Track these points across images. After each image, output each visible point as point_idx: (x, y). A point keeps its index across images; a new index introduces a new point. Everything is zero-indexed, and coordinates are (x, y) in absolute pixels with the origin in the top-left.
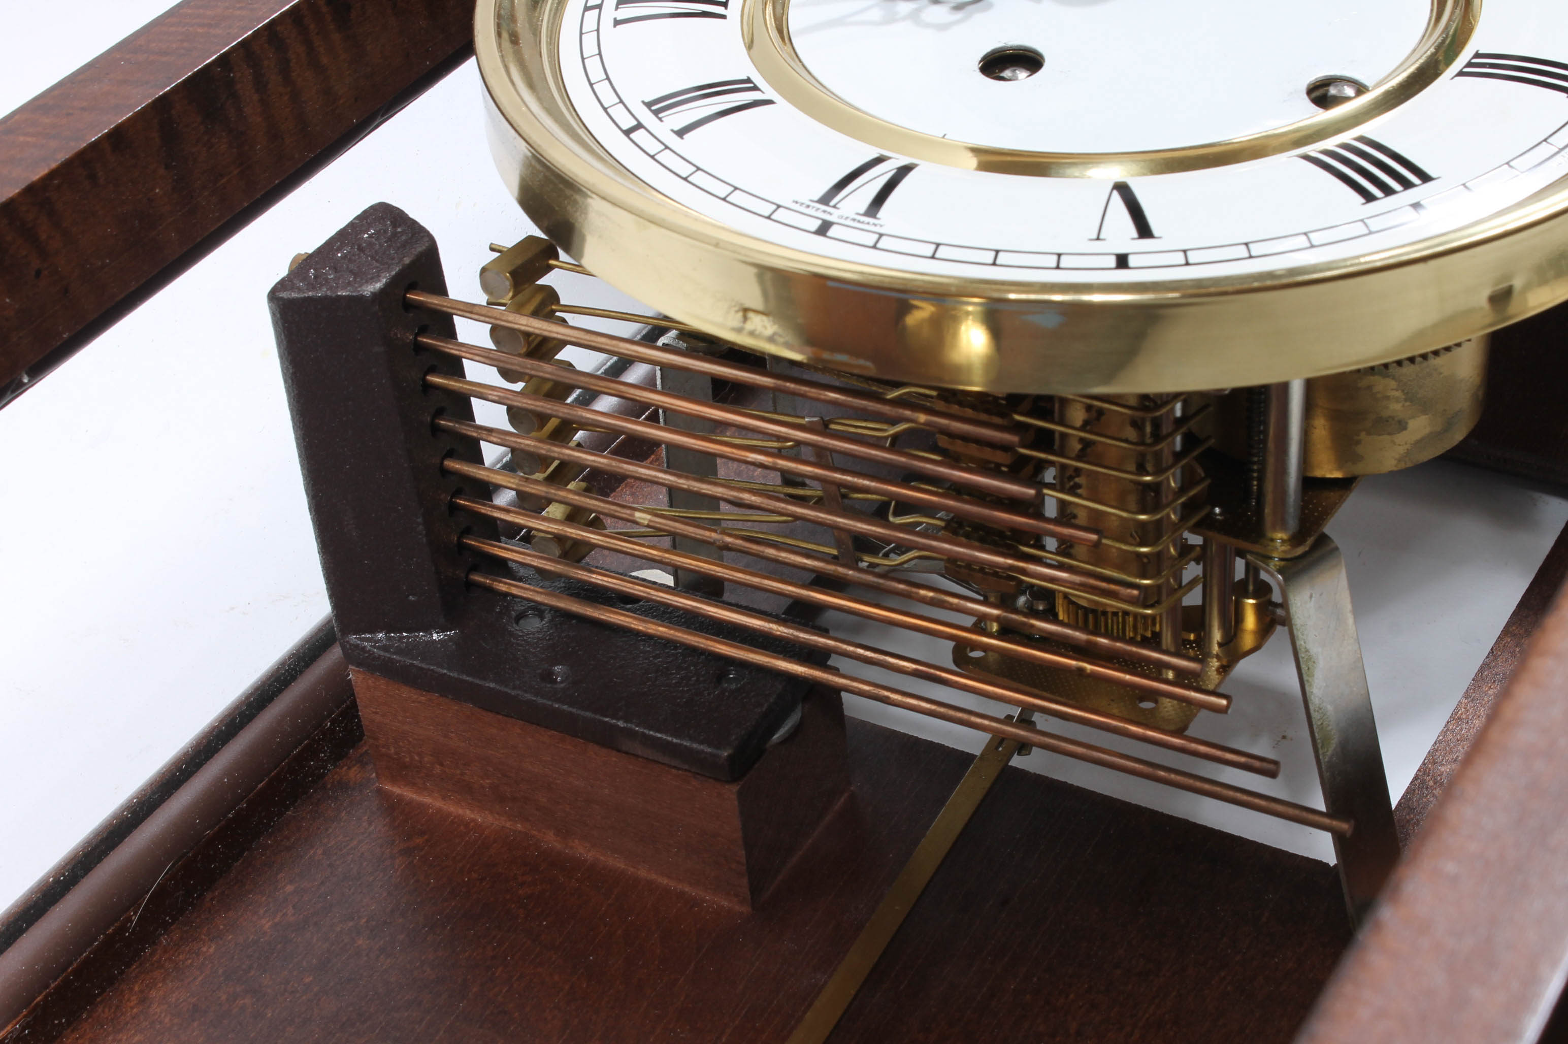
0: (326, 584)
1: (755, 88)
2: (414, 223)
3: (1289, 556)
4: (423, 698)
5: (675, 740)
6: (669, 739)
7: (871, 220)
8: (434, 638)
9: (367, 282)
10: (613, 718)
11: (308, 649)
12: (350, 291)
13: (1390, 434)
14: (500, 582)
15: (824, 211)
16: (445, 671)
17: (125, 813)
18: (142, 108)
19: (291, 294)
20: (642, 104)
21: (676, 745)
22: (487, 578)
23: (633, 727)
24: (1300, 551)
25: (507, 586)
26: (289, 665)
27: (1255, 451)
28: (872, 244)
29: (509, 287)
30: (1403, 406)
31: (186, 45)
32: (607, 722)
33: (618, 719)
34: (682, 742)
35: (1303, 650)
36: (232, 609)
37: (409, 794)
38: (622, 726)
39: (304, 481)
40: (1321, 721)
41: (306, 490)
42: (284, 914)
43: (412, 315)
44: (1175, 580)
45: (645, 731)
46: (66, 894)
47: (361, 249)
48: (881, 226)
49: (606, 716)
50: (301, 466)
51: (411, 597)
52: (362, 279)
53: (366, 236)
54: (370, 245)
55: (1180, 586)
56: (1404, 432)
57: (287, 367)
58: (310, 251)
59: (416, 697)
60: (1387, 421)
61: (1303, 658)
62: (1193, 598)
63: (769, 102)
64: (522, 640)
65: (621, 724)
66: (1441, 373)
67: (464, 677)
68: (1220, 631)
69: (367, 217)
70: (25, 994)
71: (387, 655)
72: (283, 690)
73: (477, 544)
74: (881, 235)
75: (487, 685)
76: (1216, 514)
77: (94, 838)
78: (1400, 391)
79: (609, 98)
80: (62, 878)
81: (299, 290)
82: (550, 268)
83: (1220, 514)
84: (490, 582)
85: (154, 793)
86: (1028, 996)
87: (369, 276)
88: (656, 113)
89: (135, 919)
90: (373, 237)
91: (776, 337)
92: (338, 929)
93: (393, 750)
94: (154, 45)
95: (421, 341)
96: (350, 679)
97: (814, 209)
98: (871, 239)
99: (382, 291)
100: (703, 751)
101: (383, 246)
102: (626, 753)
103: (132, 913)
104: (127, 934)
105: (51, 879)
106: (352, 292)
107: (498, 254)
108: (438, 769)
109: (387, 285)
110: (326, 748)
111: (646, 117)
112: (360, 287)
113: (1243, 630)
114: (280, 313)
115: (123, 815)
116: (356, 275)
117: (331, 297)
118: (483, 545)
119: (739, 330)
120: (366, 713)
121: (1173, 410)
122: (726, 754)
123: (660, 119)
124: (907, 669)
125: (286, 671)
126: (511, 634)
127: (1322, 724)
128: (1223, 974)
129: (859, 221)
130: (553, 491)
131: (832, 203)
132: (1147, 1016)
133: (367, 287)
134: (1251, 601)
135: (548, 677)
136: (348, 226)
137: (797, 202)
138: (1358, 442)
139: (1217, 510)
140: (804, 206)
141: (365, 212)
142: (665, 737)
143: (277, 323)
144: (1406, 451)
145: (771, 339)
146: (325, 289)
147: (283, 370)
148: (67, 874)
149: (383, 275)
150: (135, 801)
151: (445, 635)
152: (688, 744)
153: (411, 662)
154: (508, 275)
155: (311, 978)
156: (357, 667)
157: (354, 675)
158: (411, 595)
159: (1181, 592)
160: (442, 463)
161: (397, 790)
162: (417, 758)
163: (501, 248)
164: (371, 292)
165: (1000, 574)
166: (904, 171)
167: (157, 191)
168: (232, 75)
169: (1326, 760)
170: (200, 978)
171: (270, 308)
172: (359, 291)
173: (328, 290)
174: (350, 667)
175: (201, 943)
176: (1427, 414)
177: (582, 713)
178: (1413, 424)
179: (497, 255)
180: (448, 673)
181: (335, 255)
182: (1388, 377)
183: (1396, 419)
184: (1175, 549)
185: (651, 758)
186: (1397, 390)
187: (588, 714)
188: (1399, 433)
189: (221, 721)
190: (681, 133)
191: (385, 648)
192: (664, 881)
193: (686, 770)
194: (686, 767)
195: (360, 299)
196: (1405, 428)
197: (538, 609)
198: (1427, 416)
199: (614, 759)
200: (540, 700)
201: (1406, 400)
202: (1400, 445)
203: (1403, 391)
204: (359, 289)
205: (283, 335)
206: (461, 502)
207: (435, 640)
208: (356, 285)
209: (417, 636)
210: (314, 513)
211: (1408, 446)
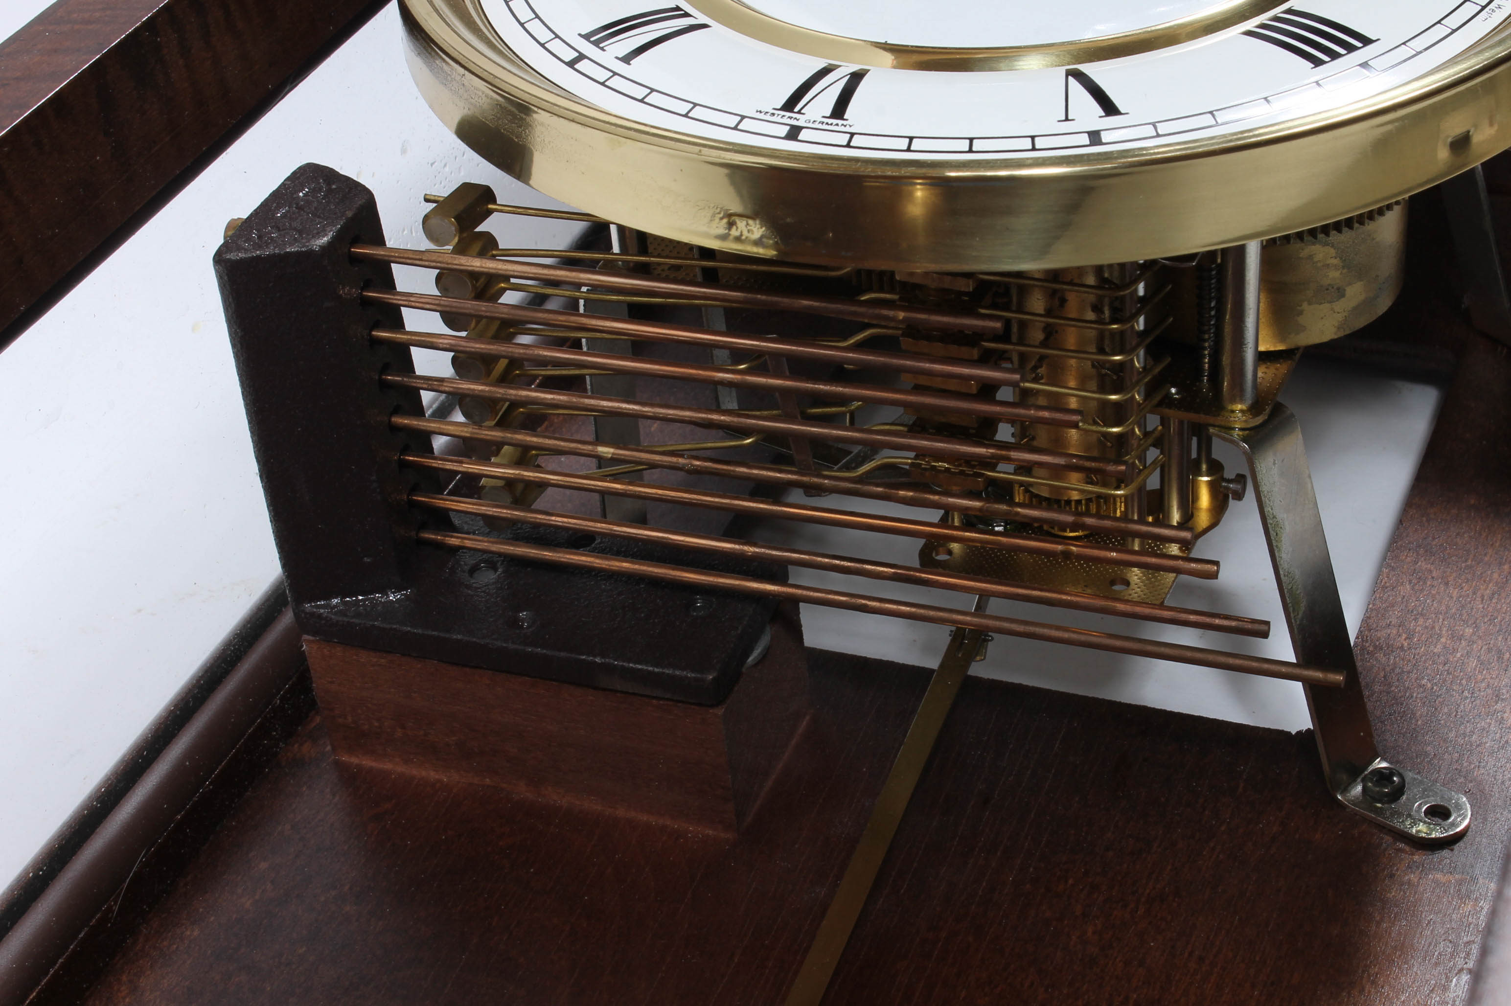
0: (279, 553)
1: (687, 15)
2: (347, 179)
3: (1249, 426)
4: (383, 661)
5: (656, 670)
6: (650, 669)
7: (840, 122)
8: (391, 598)
9: (313, 237)
10: (588, 655)
11: (250, 628)
12: (298, 247)
13: (1330, 302)
14: (452, 537)
15: (790, 118)
16: (409, 629)
17: (95, 803)
18: (79, 74)
19: (238, 255)
20: (579, 37)
21: (658, 674)
22: (438, 535)
23: (612, 661)
24: (1259, 420)
25: (459, 540)
26: (234, 646)
27: (1206, 328)
28: (845, 143)
29: (455, 232)
30: (1341, 274)
31: (108, 12)
32: (584, 660)
33: (595, 656)
34: (664, 671)
35: (1271, 516)
36: (140, 611)
37: (368, 762)
38: (600, 662)
39: (254, 448)
40: (1291, 585)
41: (257, 458)
42: (263, 891)
43: (356, 269)
44: (1140, 461)
45: (624, 664)
46: (45, 889)
47: (300, 208)
48: (850, 126)
49: (583, 655)
50: (251, 432)
51: (365, 559)
52: (308, 235)
53: (301, 194)
54: (308, 203)
55: (1145, 467)
56: (1343, 299)
57: (236, 330)
58: (245, 215)
59: (375, 660)
60: (1327, 289)
61: (1271, 524)
62: (1153, 482)
63: (705, 26)
64: (481, 592)
65: (598, 660)
66: (1373, 239)
67: (430, 632)
68: (1179, 513)
69: (299, 178)
70: (18, 992)
71: (346, 619)
72: (231, 670)
73: (427, 500)
74: (852, 135)
75: (455, 637)
76: (1173, 394)
77: (67, 830)
78: (1338, 259)
79: (544, 35)
80: (41, 873)
81: (246, 250)
82: (489, 213)
83: (1176, 394)
84: (442, 538)
85: (119, 781)
86: (1028, 886)
87: (315, 232)
88: (596, 43)
89: (116, 909)
90: (309, 196)
91: (764, 240)
92: (323, 899)
93: (350, 719)
94: (75, 15)
95: (367, 295)
96: (304, 650)
97: (780, 116)
98: (844, 139)
99: (330, 244)
100: (687, 677)
101: (322, 202)
102: (604, 690)
103: (113, 903)
104: (109, 925)
105: (31, 875)
106: (301, 248)
107: (435, 205)
108: (399, 733)
109: (333, 238)
110: (277, 726)
111: (587, 48)
112: (309, 241)
113: (1198, 509)
114: (227, 275)
115: (92, 804)
116: (300, 232)
117: (279, 255)
118: (434, 501)
119: (724, 238)
120: (320, 683)
121: (1136, 290)
122: (711, 677)
123: (602, 49)
124: (885, 574)
125: (232, 651)
126: (469, 587)
127: (1292, 588)
128: (1212, 844)
129: (827, 124)
130: (509, 435)
131: (797, 109)
132: (1148, 891)
133: (315, 241)
134: (1206, 479)
135: (515, 623)
136: (280, 187)
137: (761, 112)
138: (1301, 313)
139: (1173, 390)
140: (769, 114)
141: (294, 173)
142: (645, 668)
143: (224, 285)
144: (1344, 318)
145: (758, 243)
146: (272, 248)
147: (230, 335)
148: (45, 868)
149: (328, 229)
150: (103, 790)
151: (402, 595)
152: (671, 672)
153: (371, 623)
154: (453, 220)
155: (304, 949)
156: (313, 636)
157: (308, 645)
158: (366, 556)
159: (1146, 472)
160: (390, 421)
161: (354, 760)
162: (376, 724)
163: (436, 198)
164: (319, 246)
165: (967, 472)
166: (856, 78)
167: (98, 158)
168: (159, 39)
169: (1298, 623)
170: (189, 962)
171: (217, 271)
172: (308, 246)
173: (275, 247)
174: (306, 637)
175: (184, 927)
176: (1362, 281)
177: (557, 654)
178: (1350, 291)
179: (433, 205)
180: (412, 631)
181: (273, 215)
182: (1328, 245)
183: (1335, 287)
184: (1139, 430)
185: (631, 691)
186: (1336, 258)
187: (563, 654)
188: (1337, 301)
189: (176, 706)
190: (627, 59)
191: (342, 613)
192: (644, 818)
193: (668, 699)
194: (668, 696)
195: (310, 253)
196: (1343, 296)
197: (491, 560)
198: (1362, 283)
199: (591, 698)
200: (511, 646)
201: (1343, 267)
202: (1338, 313)
203: (1341, 258)
204: (307, 244)
205: (231, 297)
206: (411, 458)
207: (392, 600)
208: (304, 241)
209: (373, 598)
210: (266, 480)
211: (1345, 314)
